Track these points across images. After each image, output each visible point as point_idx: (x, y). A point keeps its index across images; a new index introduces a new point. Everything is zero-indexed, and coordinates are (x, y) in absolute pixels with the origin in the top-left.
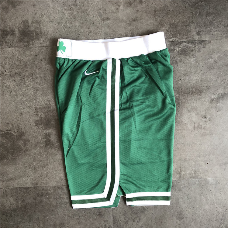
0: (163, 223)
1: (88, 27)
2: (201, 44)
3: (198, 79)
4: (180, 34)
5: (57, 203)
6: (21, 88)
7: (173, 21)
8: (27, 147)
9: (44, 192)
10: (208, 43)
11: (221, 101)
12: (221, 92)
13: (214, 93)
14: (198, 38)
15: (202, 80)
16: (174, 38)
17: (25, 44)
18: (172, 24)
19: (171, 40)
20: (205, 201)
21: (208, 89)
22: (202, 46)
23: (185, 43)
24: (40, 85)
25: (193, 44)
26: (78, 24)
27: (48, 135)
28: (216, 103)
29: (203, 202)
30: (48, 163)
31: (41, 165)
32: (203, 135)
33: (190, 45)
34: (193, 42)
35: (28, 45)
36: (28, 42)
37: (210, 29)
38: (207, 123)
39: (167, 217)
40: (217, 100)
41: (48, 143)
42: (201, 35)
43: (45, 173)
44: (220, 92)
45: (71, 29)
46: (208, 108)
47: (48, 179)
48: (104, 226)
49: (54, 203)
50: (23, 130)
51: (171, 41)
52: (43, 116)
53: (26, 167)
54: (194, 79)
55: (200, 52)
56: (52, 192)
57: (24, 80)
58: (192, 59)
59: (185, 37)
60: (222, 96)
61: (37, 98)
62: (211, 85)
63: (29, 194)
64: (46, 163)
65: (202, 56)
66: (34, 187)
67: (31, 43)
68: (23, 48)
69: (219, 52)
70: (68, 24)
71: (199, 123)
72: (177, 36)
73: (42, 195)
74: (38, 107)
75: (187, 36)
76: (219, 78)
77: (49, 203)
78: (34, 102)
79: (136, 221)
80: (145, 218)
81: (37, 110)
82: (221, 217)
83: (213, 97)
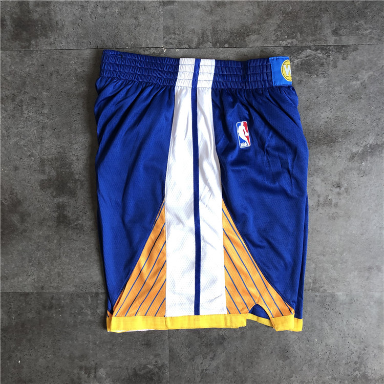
0: (254, 363)
1: (135, 16)
2: (338, 52)
3: (330, 116)
4: (301, 33)
6: (15, 123)
7: (291, 8)
8: (26, 226)
10: (351, 52)
11: (369, 158)
12: (371, 143)
13: (357, 144)
14: (335, 41)
15: (337, 119)
16: (290, 41)
17: (23, 44)
18: (288, 14)
19: (284, 43)
20: (329, 331)
21: (348, 135)
22: (340, 57)
23: (310, 49)
24: (48, 118)
25: (323, 52)
26: (117, 10)
27: (60, 207)
28: (359, 161)
29: (326, 332)
31: (48, 257)
32: (333, 218)
33: (320, 54)
34: (324, 49)
35: (28, 47)
36: (29, 41)
37: (357, 24)
38: (342, 197)
39: (261, 354)
40: (363, 156)
41: (61, 219)
42: (341, 35)
44: (368, 142)
45: (104, 19)
46: (345, 169)
48: (154, 363)
50: (19, 197)
51: (284, 45)
52: (53, 173)
53: (23, 259)
54: (323, 116)
55: (337, 67)
57: (22, 109)
58: (321, 81)
59: (310, 38)
60: (372, 149)
61: (43, 141)
62: (354, 127)
63: (30, 304)
64: (57, 255)
65: (339, 75)
66: (38, 294)
67: (33, 42)
68: (20, 52)
69: (371, 68)
70: (100, 10)
71: (327, 196)
72: (296, 36)
73: (51, 308)
74: (45, 157)
75: (313, 37)
76: (369, 116)
77: (62, 320)
78: (39, 147)
79: (208, 357)
80: (224, 354)
81: (42, 162)
82: (356, 359)
83: (354, 150)
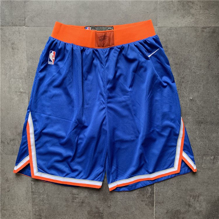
5: (48, 204)
9: (37, 214)
30: (12, 209)
43: (20, 212)
47: (25, 210)
49: (47, 206)
56: (38, 207)
